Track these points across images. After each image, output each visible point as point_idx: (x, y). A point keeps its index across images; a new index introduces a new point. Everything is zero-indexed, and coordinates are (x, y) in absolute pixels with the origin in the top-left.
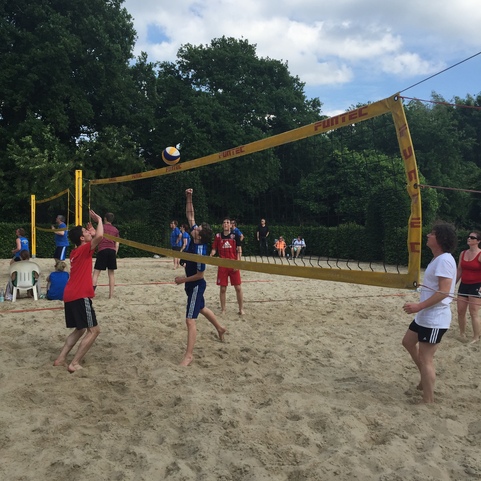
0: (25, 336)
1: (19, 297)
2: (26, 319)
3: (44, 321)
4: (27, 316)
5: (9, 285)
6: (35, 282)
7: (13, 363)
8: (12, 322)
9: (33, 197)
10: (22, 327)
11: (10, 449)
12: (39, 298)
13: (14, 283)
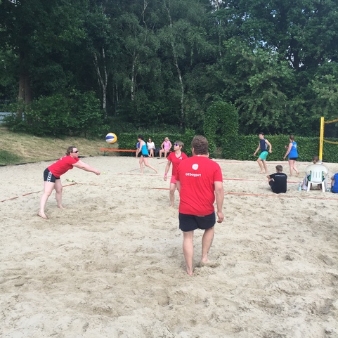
0: (317, 216)
1: (312, 189)
2: (317, 205)
3: (330, 207)
4: (318, 202)
5: (305, 180)
6: (323, 179)
7: (310, 234)
8: (307, 205)
9: (322, 119)
10: (315, 210)
11: (312, 292)
12: (326, 191)
13: (309, 178)
